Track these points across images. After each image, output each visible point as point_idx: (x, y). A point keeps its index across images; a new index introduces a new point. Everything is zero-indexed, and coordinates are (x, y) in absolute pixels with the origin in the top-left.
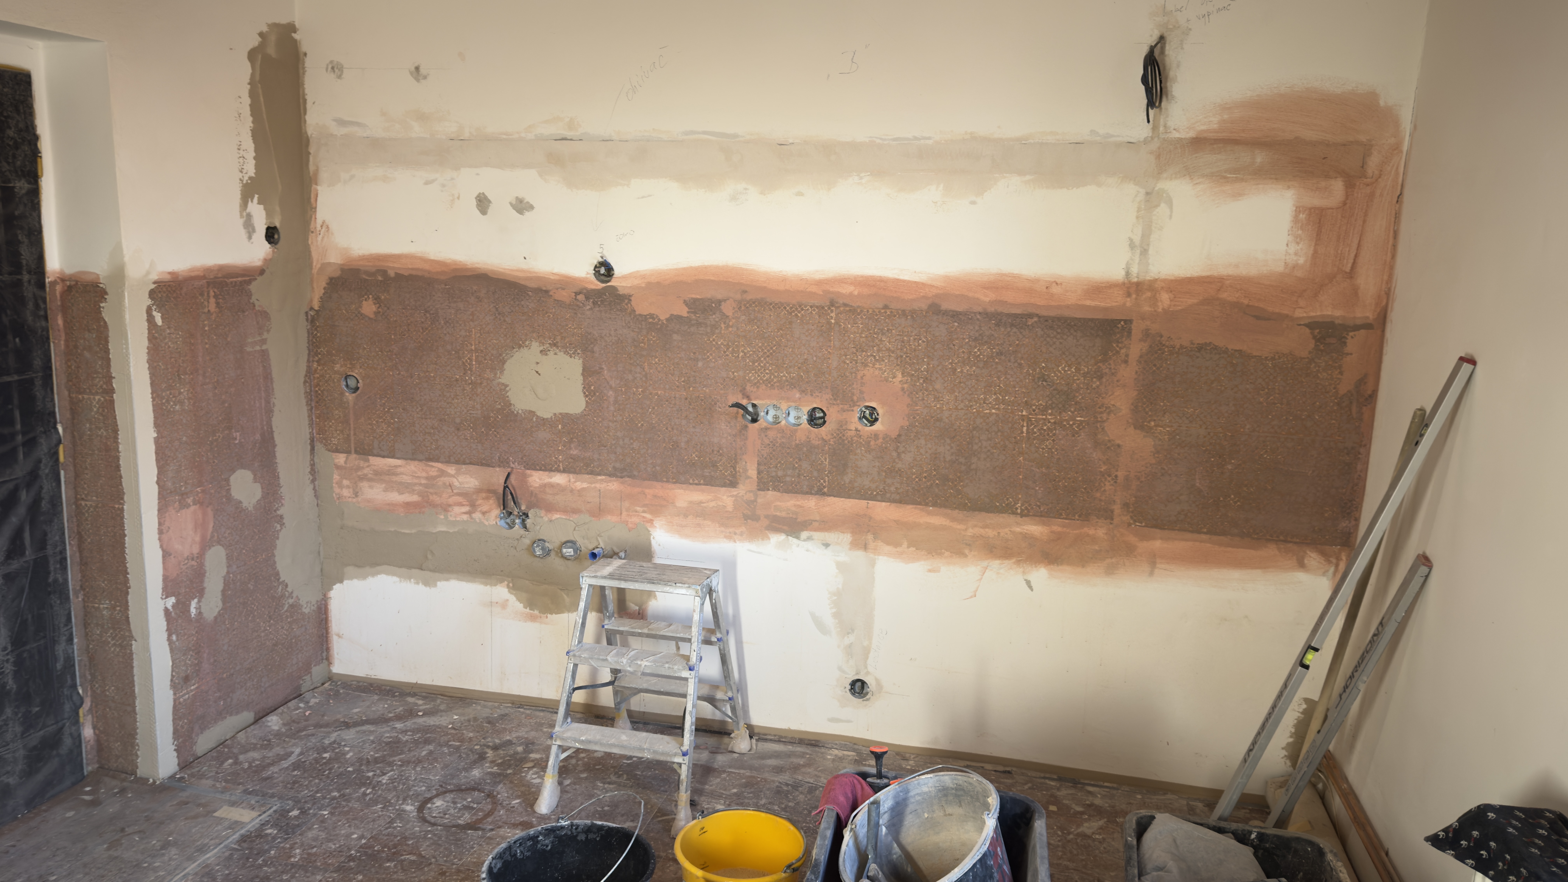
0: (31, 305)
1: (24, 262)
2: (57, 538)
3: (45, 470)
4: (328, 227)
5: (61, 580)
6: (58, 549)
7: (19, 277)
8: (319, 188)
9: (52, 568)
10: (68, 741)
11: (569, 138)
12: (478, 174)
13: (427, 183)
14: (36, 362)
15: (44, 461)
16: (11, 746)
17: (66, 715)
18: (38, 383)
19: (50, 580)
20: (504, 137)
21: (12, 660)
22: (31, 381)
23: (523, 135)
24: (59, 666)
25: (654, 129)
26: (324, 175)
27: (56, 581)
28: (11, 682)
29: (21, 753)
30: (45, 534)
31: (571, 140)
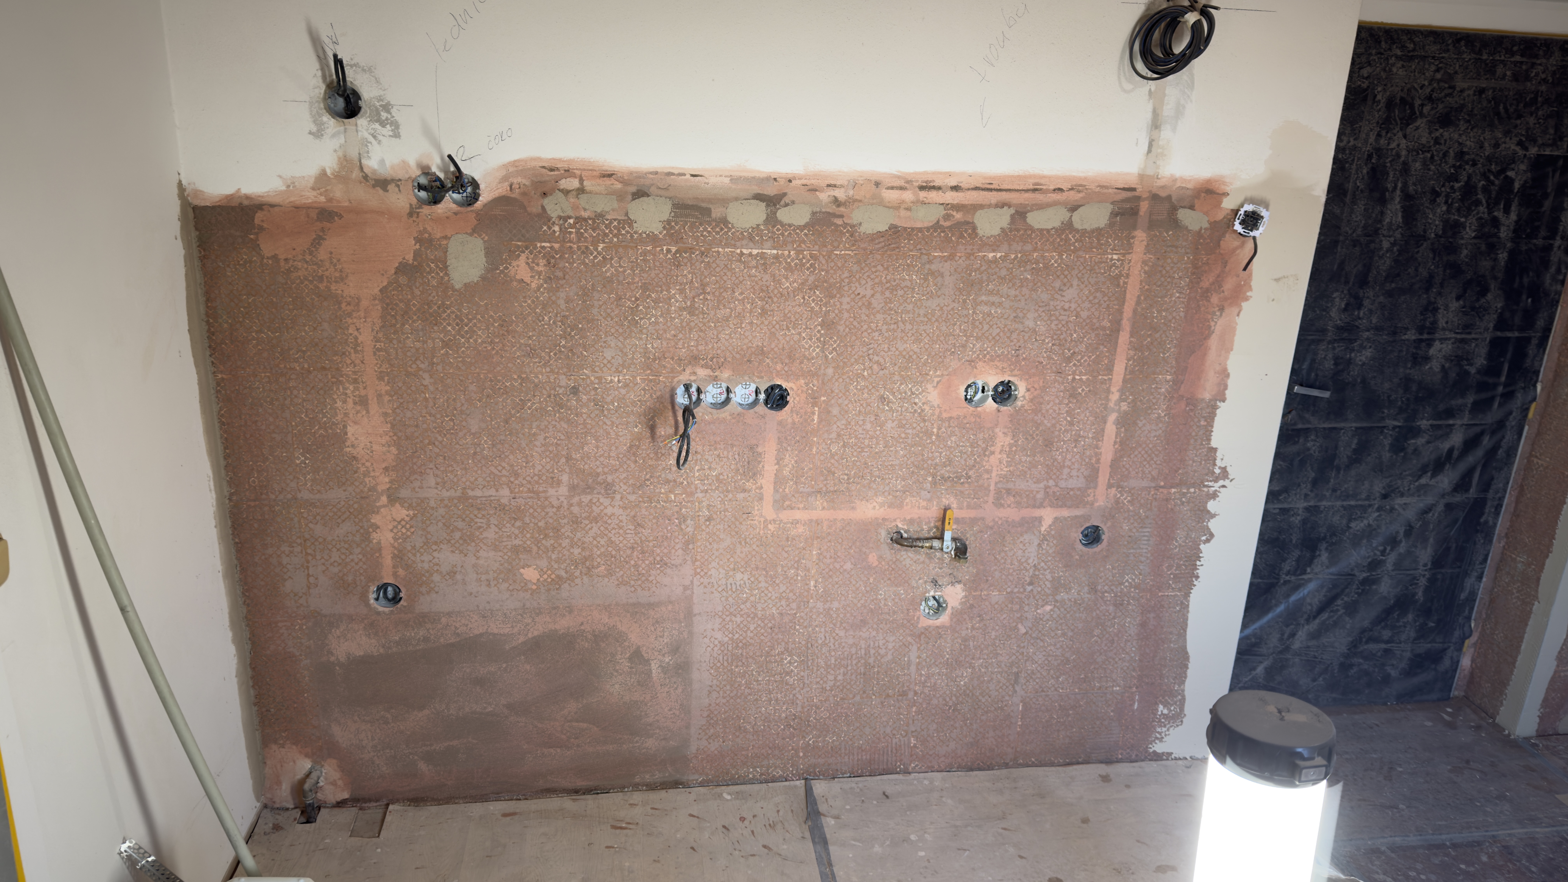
0: (1553, 270)
1: (1561, 228)
2: (1501, 485)
3: (1512, 422)
5: (1491, 523)
6: (1499, 495)
7: (1551, 242)
9: (1487, 511)
10: (1447, 663)
14: (1538, 323)
15: (1514, 414)
16: (1402, 645)
17: (1454, 640)
18: (1534, 341)
19: (1482, 520)
21: (1428, 576)
22: (1528, 340)
24: (1463, 596)
27: (1486, 522)
28: (1420, 594)
29: (1408, 655)
30: (1492, 479)
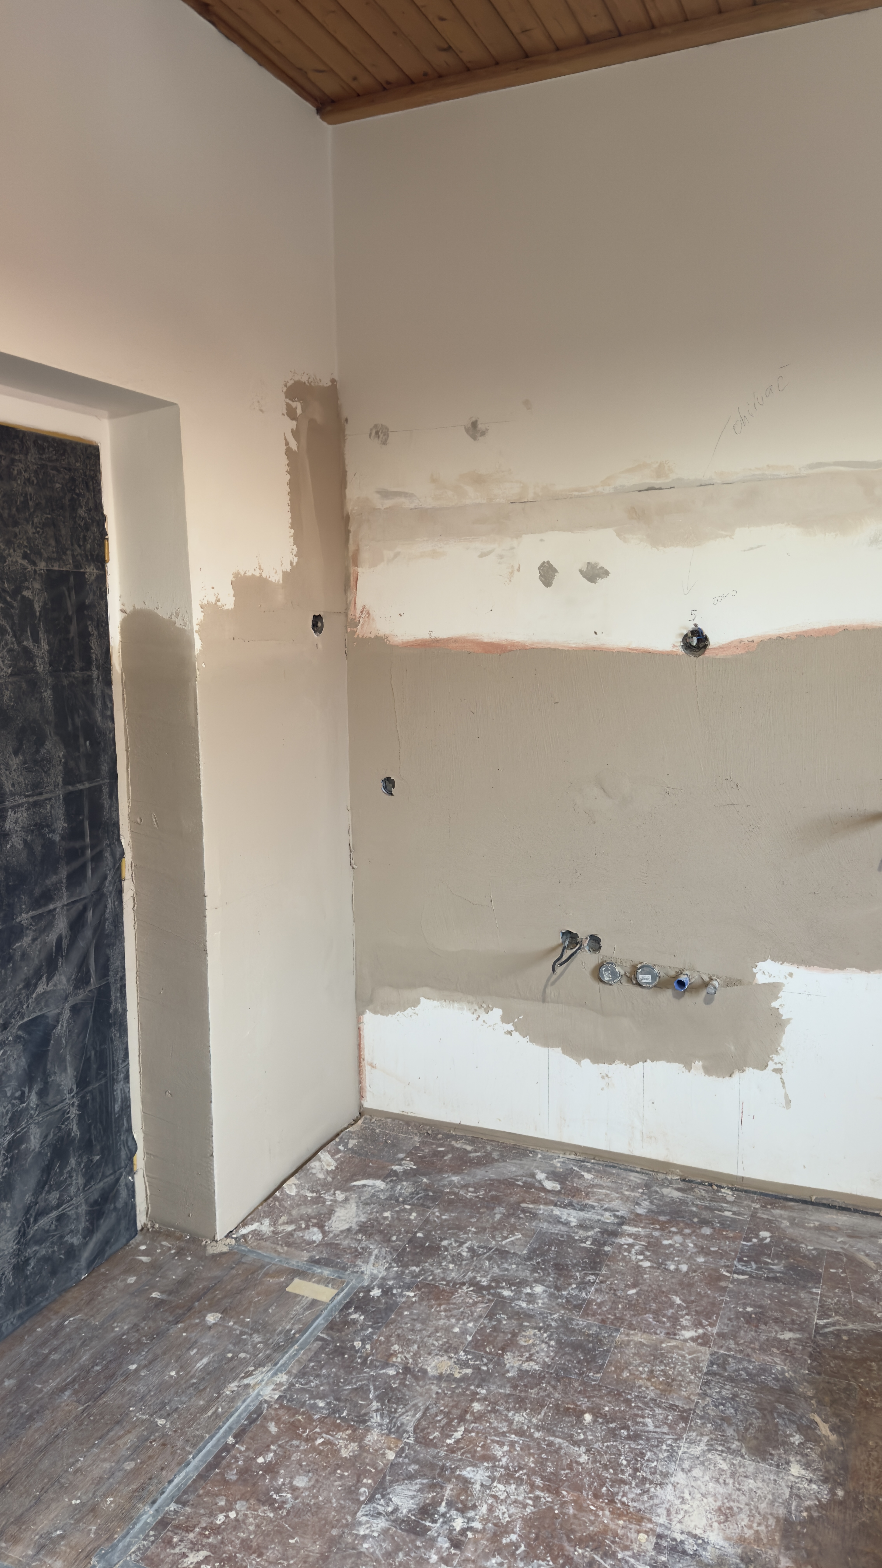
0: (99, 705)
1: (94, 657)
2: (118, 963)
3: (108, 887)
4: (368, 613)
5: (120, 1010)
6: (120, 974)
7: (89, 673)
8: (360, 570)
9: (113, 998)
10: (124, 1193)
11: (657, 487)
12: (542, 540)
13: (482, 555)
14: (103, 768)
15: (109, 878)
16: (74, 1202)
17: (123, 1164)
18: (106, 790)
19: (111, 1011)
20: (576, 493)
21: (77, 1103)
22: (99, 789)
23: (600, 489)
24: (117, 1108)
25: (768, 466)
26: (365, 556)
27: (116, 1011)
28: (75, 1128)
29: (83, 1209)
30: (108, 959)
31: (660, 489)
